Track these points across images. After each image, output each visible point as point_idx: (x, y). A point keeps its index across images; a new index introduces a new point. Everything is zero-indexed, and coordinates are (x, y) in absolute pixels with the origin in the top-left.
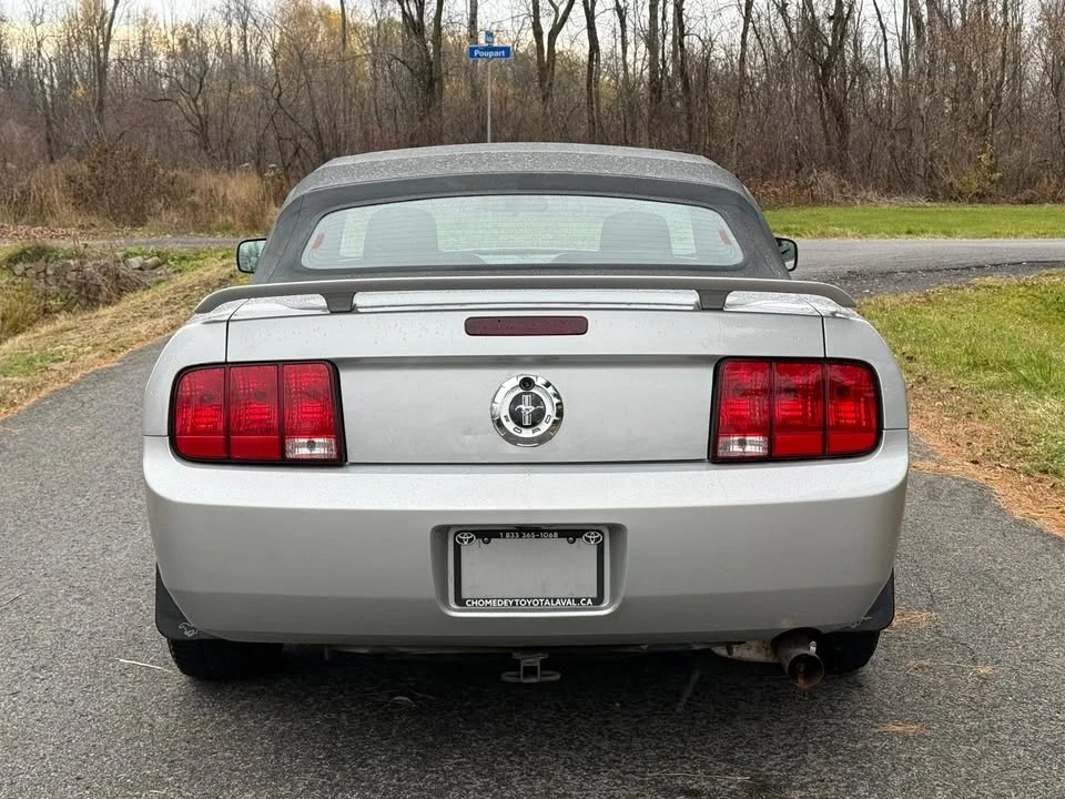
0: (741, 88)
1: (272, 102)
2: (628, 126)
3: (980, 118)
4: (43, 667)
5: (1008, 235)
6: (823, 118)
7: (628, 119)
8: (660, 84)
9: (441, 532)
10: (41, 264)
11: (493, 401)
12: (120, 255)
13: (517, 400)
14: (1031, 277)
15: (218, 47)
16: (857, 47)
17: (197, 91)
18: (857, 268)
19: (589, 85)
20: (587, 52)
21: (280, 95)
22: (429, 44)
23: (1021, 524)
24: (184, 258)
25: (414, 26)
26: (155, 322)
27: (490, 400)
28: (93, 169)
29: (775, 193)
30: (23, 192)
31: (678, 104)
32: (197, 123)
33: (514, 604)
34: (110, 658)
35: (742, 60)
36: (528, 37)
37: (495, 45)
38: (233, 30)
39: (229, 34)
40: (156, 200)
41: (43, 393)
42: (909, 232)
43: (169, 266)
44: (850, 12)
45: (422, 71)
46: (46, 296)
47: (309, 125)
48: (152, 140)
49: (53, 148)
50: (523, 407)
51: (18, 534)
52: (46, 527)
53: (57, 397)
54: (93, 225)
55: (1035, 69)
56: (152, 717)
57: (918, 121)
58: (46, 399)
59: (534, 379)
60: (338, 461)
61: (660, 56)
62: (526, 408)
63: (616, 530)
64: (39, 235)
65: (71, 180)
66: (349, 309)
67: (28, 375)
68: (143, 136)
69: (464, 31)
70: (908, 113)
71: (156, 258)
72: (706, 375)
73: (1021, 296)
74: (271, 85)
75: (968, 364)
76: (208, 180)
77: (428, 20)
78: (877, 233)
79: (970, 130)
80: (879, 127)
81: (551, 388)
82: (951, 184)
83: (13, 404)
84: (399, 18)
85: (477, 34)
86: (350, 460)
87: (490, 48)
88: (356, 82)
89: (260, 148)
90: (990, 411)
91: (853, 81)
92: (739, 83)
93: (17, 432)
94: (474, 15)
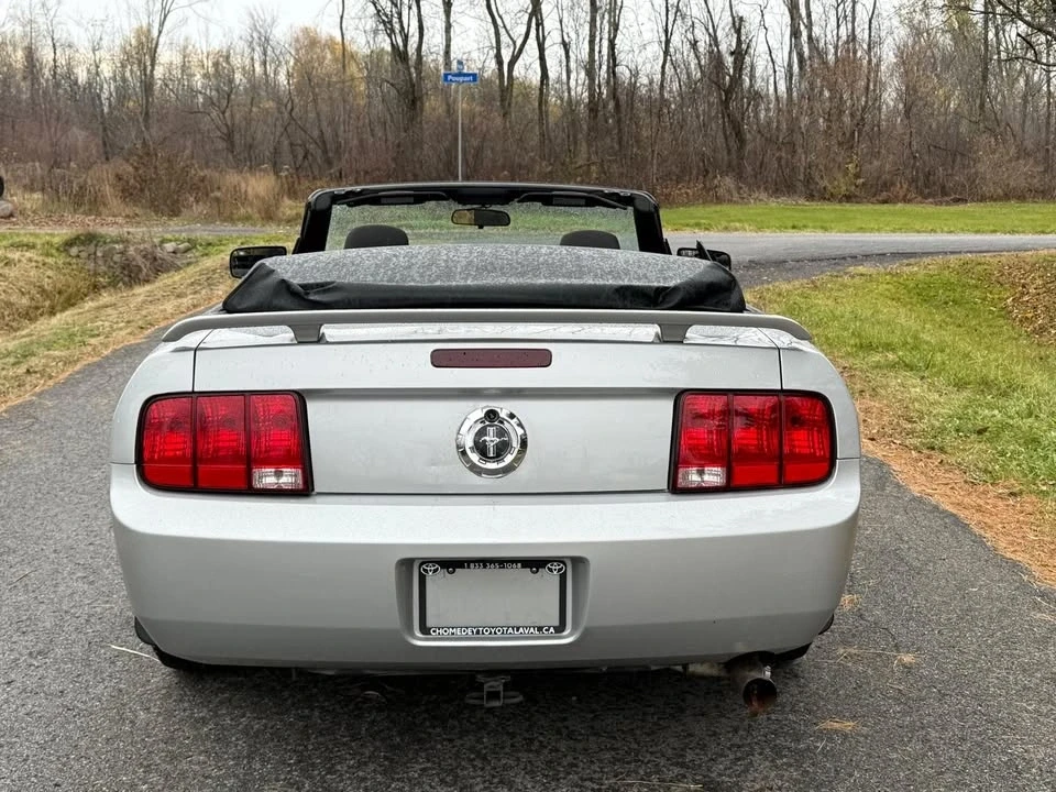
0: (661, 109)
1: (286, 115)
2: (571, 138)
3: (848, 135)
4: (39, 653)
5: (872, 230)
6: (725, 134)
7: (571, 133)
8: (597, 104)
9: (406, 564)
10: (92, 248)
11: (458, 433)
12: (156, 241)
13: (482, 432)
14: (894, 266)
15: (244, 68)
16: (752, 77)
17: (225, 105)
18: (756, 257)
19: (540, 105)
20: (539, 78)
21: (292, 110)
22: (413, 70)
23: (919, 500)
24: (209, 244)
25: (400, 55)
26: (179, 300)
27: (455, 431)
28: (136, 169)
29: (687, 193)
30: (81, 188)
31: (610, 121)
32: (225, 131)
33: (478, 632)
34: (103, 644)
35: (662, 86)
36: (492, 65)
37: (465, 71)
38: (256, 57)
39: (252, 59)
40: (188, 195)
41: (78, 367)
42: (794, 227)
43: (198, 250)
44: (748, 47)
45: (407, 92)
46: (96, 274)
47: (316, 133)
48: (189, 143)
49: (108, 151)
50: (487, 438)
51: (36, 508)
52: (62, 500)
53: (88, 371)
54: (137, 215)
55: (890, 97)
56: (134, 712)
57: (800, 136)
58: (78, 373)
59: (499, 410)
60: (305, 491)
61: (597, 82)
62: (491, 439)
63: (578, 562)
64: (91, 224)
65: (119, 178)
66: (316, 339)
67: (69, 349)
68: (182, 142)
69: (441, 59)
70: (791, 131)
71: (187, 244)
72: (667, 406)
73: (888, 283)
74: (285, 101)
75: (856, 345)
76: (232, 178)
77: (412, 49)
78: (768, 228)
79: (840, 144)
80: (769, 140)
81: (515, 420)
82: (825, 188)
83: (50, 377)
84: (389, 49)
85: (451, 62)
86: (317, 490)
87: (460, 74)
88: (355, 100)
89: (276, 151)
90: (879, 390)
91: (749, 104)
92: (658, 106)
93: (50, 404)
94: (448, 46)
